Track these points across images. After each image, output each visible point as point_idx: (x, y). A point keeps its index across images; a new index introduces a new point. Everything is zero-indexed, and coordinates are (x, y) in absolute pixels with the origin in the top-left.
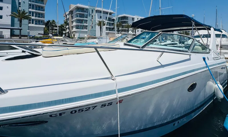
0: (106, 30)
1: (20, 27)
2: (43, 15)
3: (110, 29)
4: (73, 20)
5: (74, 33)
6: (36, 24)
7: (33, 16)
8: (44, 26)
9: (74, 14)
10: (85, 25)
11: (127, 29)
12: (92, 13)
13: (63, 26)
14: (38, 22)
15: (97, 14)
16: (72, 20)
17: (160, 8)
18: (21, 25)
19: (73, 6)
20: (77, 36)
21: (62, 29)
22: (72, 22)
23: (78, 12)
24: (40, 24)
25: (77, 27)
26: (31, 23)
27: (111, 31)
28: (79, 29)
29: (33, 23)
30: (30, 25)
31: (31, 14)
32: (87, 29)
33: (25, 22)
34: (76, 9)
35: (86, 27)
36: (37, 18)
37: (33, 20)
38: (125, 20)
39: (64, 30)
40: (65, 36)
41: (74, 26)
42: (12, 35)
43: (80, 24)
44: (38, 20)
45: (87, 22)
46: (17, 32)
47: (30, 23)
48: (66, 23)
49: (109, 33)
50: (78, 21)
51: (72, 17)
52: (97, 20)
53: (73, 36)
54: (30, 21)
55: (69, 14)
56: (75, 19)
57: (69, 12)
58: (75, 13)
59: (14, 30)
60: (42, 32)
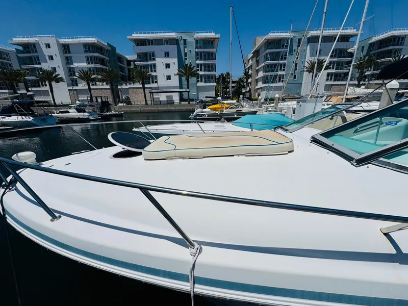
0: (327, 80)
1: (188, 88)
2: (212, 67)
3: (337, 77)
4: (259, 67)
5: (258, 91)
6: (205, 82)
7: (201, 70)
8: (215, 84)
9: (260, 56)
10: (280, 75)
12: (299, 46)
13: (243, 81)
14: (208, 79)
15: (308, 47)
16: (257, 68)
18: (189, 86)
19: (261, 40)
20: (262, 98)
21: (240, 84)
22: (258, 71)
23: (268, 51)
24: (210, 82)
25: (265, 80)
27: (339, 80)
28: (268, 83)
29: (201, 81)
30: (198, 84)
31: (199, 68)
32: (282, 81)
33: (193, 80)
34: (265, 44)
35: (281, 78)
36: (207, 73)
37: (202, 76)
38: (391, 48)
39: (244, 87)
40: (244, 97)
41: (260, 78)
42: (182, 99)
43: (270, 73)
44: (207, 75)
45: (284, 67)
46: (185, 96)
47: (198, 81)
48: (247, 75)
49: (332, 85)
50: (269, 68)
51: (258, 63)
52: (309, 58)
53: (257, 96)
54: (198, 78)
55: (252, 58)
56: (263, 64)
57: (253, 53)
58: (262, 54)
59: (183, 93)
60: (212, 94)
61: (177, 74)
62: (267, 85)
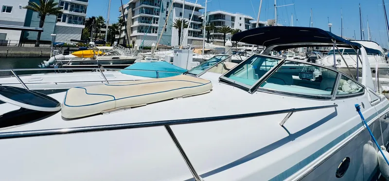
0: (189, 35)
1: (41, 26)
2: (83, 9)
3: (195, 34)
4: (135, 17)
5: (133, 39)
6: (69, 22)
7: (66, 9)
8: (83, 27)
9: (136, 8)
10: (154, 27)
11: (223, 34)
12: (167, 7)
13: (117, 27)
14: (73, 19)
15: (174, 9)
16: (133, 18)
17: (275, 5)
18: (43, 24)
20: (138, 43)
21: (114, 30)
22: (133, 20)
23: (143, 5)
24: (76, 23)
25: (140, 29)
26: (62, 20)
27: (196, 36)
28: (143, 32)
29: (64, 21)
30: (58, 24)
31: (64, 6)
32: (156, 32)
33: (51, 18)
35: (155, 30)
36: (73, 13)
37: (65, 16)
38: (220, 20)
39: (118, 33)
40: (118, 43)
41: (136, 27)
42: (24, 39)
43: (145, 24)
44: (74, 15)
45: (157, 21)
46: (33, 36)
47: (60, 21)
48: (123, 22)
49: (192, 40)
50: (142, 19)
51: (133, 13)
52: (175, 18)
53: (131, 44)
54: (60, 17)
55: (128, 8)
56: (139, 16)
57: (130, 4)
58: (138, 7)
59: (29, 32)
60: (78, 37)
61: (26, 8)
62: (142, 34)
